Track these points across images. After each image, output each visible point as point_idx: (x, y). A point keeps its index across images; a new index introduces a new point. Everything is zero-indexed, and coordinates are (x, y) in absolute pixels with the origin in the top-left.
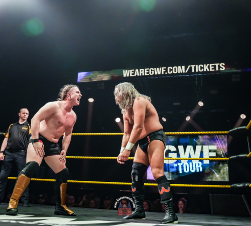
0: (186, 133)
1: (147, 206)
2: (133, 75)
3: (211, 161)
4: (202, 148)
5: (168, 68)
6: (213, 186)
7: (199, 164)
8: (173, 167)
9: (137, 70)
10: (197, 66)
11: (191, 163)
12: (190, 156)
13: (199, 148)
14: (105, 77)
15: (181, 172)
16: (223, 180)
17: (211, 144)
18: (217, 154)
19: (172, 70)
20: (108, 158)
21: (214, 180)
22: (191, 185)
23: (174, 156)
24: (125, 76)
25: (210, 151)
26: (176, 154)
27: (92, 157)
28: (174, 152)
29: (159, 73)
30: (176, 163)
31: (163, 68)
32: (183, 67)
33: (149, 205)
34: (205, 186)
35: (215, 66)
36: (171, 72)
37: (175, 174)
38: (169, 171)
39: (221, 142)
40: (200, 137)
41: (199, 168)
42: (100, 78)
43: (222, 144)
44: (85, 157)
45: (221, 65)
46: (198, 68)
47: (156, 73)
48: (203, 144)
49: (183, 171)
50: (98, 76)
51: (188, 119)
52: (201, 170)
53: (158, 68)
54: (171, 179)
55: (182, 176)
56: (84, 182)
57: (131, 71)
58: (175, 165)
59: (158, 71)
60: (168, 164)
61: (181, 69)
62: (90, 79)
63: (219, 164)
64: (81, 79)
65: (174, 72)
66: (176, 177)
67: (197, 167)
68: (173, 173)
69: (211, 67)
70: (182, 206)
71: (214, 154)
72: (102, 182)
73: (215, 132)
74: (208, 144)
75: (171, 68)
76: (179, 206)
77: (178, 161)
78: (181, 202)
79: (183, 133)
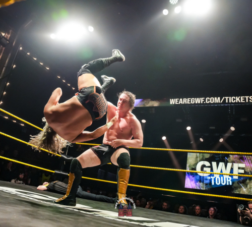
0: (218, 152)
1: (183, 210)
3: (239, 177)
4: (233, 165)
5: (207, 99)
6: (239, 198)
7: (229, 179)
8: (207, 179)
9: (181, 99)
10: (230, 98)
11: (222, 177)
12: (221, 171)
13: (229, 165)
14: (156, 104)
15: (213, 184)
16: (249, 194)
17: (240, 163)
18: (245, 171)
19: (210, 100)
20: (154, 168)
21: (241, 193)
22: (221, 196)
23: (208, 170)
24: (171, 103)
25: (239, 168)
26: (210, 169)
27: (141, 166)
28: (209, 167)
29: (199, 102)
30: (210, 176)
31: (202, 98)
32: (219, 98)
33: (185, 209)
34: (232, 197)
35: (245, 98)
36: (209, 102)
37: (208, 185)
38: (203, 182)
39: (249, 162)
40: (231, 156)
41: (229, 182)
43: (249, 163)
44: (136, 166)
45: (250, 98)
46: (231, 99)
47: (196, 102)
48: (233, 162)
49: (215, 183)
50: (150, 102)
51: (221, 140)
52: (231, 184)
53: (198, 99)
54: (204, 189)
55: (214, 187)
56: (133, 185)
57: (176, 99)
58: (209, 178)
59: (198, 101)
60: (203, 177)
61: (217, 100)
62: (144, 105)
63: (246, 180)
64: (137, 105)
65: (211, 102)
66: (209, 187)
67: (227, 180)
68: (206, 184)
69: (242, 99)
70: (213, 212)
71: (242, 171)
72: (147, 187)
73: (243, 153)
74: (238, 162)
75: (209, 99)
76: (210, 212)
77: (211, 175)
78: (212, 209)
79: (216, 152)
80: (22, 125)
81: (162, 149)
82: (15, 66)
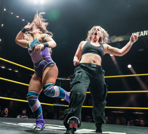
2: (139, 36)
9: (142, 32)
14: (120, 39)
42: (117, 40)
50: (116, 39)
57: (138, 33)
62: (111, 41)
80: (16, 71)
81: (131, 75)
82: (3, 25)
